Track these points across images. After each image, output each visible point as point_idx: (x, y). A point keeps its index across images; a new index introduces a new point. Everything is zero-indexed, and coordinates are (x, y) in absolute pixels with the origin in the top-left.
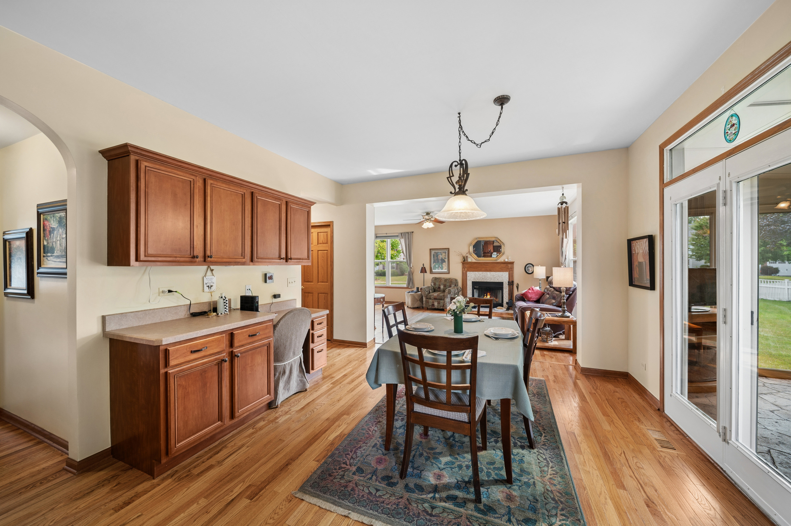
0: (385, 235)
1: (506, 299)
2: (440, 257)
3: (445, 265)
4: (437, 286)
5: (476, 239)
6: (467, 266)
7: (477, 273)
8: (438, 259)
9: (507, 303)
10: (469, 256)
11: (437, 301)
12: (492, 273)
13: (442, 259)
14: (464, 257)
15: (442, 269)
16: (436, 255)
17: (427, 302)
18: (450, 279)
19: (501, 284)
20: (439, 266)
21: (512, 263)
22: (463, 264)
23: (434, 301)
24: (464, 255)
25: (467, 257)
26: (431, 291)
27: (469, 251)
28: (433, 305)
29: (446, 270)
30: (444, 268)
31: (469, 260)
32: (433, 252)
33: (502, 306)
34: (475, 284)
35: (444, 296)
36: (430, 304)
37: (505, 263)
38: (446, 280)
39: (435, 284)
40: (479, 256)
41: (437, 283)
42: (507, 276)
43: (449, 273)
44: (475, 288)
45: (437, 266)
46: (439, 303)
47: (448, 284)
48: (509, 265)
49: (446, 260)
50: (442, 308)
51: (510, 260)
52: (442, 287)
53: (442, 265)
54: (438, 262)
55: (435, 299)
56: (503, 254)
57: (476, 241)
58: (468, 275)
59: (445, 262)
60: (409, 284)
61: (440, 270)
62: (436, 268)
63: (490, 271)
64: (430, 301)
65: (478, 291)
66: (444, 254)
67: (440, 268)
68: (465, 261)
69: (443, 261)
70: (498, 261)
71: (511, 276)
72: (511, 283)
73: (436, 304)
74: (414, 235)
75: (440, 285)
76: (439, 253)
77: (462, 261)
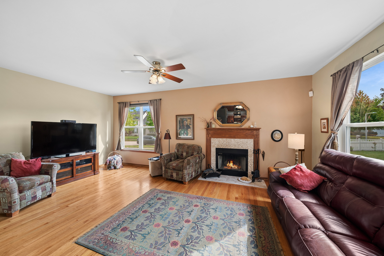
0: (138, 103)
1: (251, 168)
2: (186, 123)
3: (190, 131)
4: (180, 153)
5: (221, 104)
6: (211, 132)
7: (221, 139)
8: (183, 125)
9: (252, 173)
10: (213, 122)
11: (175, 171)
12: (236, 140)
13: (187, 125)
14: (208, 123)
15: (187, 135)
16: (182, 121)
17: (166, 172)
18: (193, 145)
19: (246, 151)
20: (184, 132)
21: (258, 130)
22: (207, 130)
23: (173, 171)
24: (208, 121)
25: (211, 123)
26: (173, 159)
27: (213, 117)
28: (172, 176)
29: (191, 136)
30: (189, 134)
31: (213, 126)
32: (179, 118)
33: (246, 175)
34: (219, 151)
35: (183, 166)
36: (169, 174)
37: (250, 129)
38: (189, 147)
39: (178, 151)
40: (223, 122)
41: (180, 150)
42: (252, 143)
43: (194, 139)
44: (219, 155)
45: (182, 132)
46: (177, 175)
47: (190, 152)
48: (254, 132)
49: (191, 126)
50: (180, 180)
51: (256, 126)
52: (184, 154)
53: (187, 131)
54: (184, 128)
55: (174, 169)
56: (248, 120)
57: (220, 107)
58: (212, 141)
59: (190, 128)
60: (156, 148)
61: (185, 136)
62: (182, 134)
63: (234, 137)
64: (169, 171)
65: (222, 158)
66: (189, 120)
67: (186, 134)
68: (208, 128)
69: (188, 127)
70: (243, 127)
71: (256, 143)
72: (257, 152)
73: (174, 175)
74: (163, 102)
75: (182, 152)
76: (185, 120)
77: (206, 127)
